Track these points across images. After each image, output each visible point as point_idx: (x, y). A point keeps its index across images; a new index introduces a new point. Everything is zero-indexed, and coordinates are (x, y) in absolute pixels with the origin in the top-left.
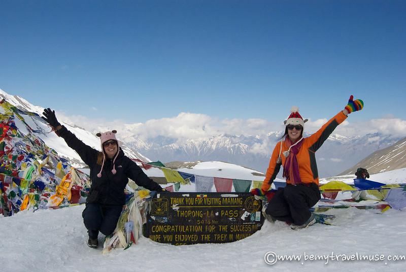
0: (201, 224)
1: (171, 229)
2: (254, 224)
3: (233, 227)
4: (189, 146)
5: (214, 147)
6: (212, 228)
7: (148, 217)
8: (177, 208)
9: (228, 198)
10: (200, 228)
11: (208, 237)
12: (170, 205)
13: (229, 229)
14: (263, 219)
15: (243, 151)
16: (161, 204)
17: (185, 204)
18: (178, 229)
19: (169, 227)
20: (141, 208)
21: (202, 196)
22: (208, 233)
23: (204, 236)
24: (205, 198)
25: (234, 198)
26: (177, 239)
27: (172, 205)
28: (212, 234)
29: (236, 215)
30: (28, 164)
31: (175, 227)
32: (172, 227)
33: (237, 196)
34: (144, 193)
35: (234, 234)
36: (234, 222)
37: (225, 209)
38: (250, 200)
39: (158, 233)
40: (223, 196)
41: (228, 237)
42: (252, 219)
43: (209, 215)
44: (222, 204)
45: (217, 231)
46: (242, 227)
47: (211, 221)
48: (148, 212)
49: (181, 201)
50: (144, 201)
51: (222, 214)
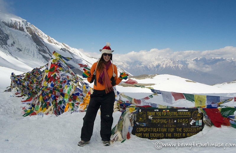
0: (166, 127)
1: (148, 130)
2: (198, 127)
3: (185, 129)
4: (151, 66)
5: (164, 66)
6: (173, 130)
7: (135, 123)
8: (152, 118)
9: (182, 112)
10: (165, 130)
11: (170, 135)
12: (147, 116)
13: (182, 130)
14: (203, 124)
15: (180, 68)
16: (142, 115)
17: (156, 115)
18: (152, 130)
19: (147, 129)
20: (130, 118)
21: (166, 111)
22: (170, 132)
23: (168, 134)
24: (168, 112)
25: (186, 112)
26: (152, 136)
27: (148, 116)
28: (172, 133)
29: (187, 122)
30: (68, 86)
31: (150, 129)
32: (148, 128)
33: (187, 110)
34: (132, 109)
35: (186, 133)
36: (185, 126)
37: (180, 118)
38: (196, 113)
39: (140, 132)
40: (179, 110)
41: (182, 135)
42: (197, 124)
43: (171, 122)
44: (178, 116)
45: (175, 131)
46: (190, 129)
47: (172, 126)
48: (134, 121)
49: (154, 113)
50: (132, 114)
51: (178, 121)
